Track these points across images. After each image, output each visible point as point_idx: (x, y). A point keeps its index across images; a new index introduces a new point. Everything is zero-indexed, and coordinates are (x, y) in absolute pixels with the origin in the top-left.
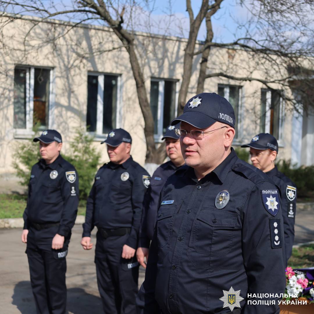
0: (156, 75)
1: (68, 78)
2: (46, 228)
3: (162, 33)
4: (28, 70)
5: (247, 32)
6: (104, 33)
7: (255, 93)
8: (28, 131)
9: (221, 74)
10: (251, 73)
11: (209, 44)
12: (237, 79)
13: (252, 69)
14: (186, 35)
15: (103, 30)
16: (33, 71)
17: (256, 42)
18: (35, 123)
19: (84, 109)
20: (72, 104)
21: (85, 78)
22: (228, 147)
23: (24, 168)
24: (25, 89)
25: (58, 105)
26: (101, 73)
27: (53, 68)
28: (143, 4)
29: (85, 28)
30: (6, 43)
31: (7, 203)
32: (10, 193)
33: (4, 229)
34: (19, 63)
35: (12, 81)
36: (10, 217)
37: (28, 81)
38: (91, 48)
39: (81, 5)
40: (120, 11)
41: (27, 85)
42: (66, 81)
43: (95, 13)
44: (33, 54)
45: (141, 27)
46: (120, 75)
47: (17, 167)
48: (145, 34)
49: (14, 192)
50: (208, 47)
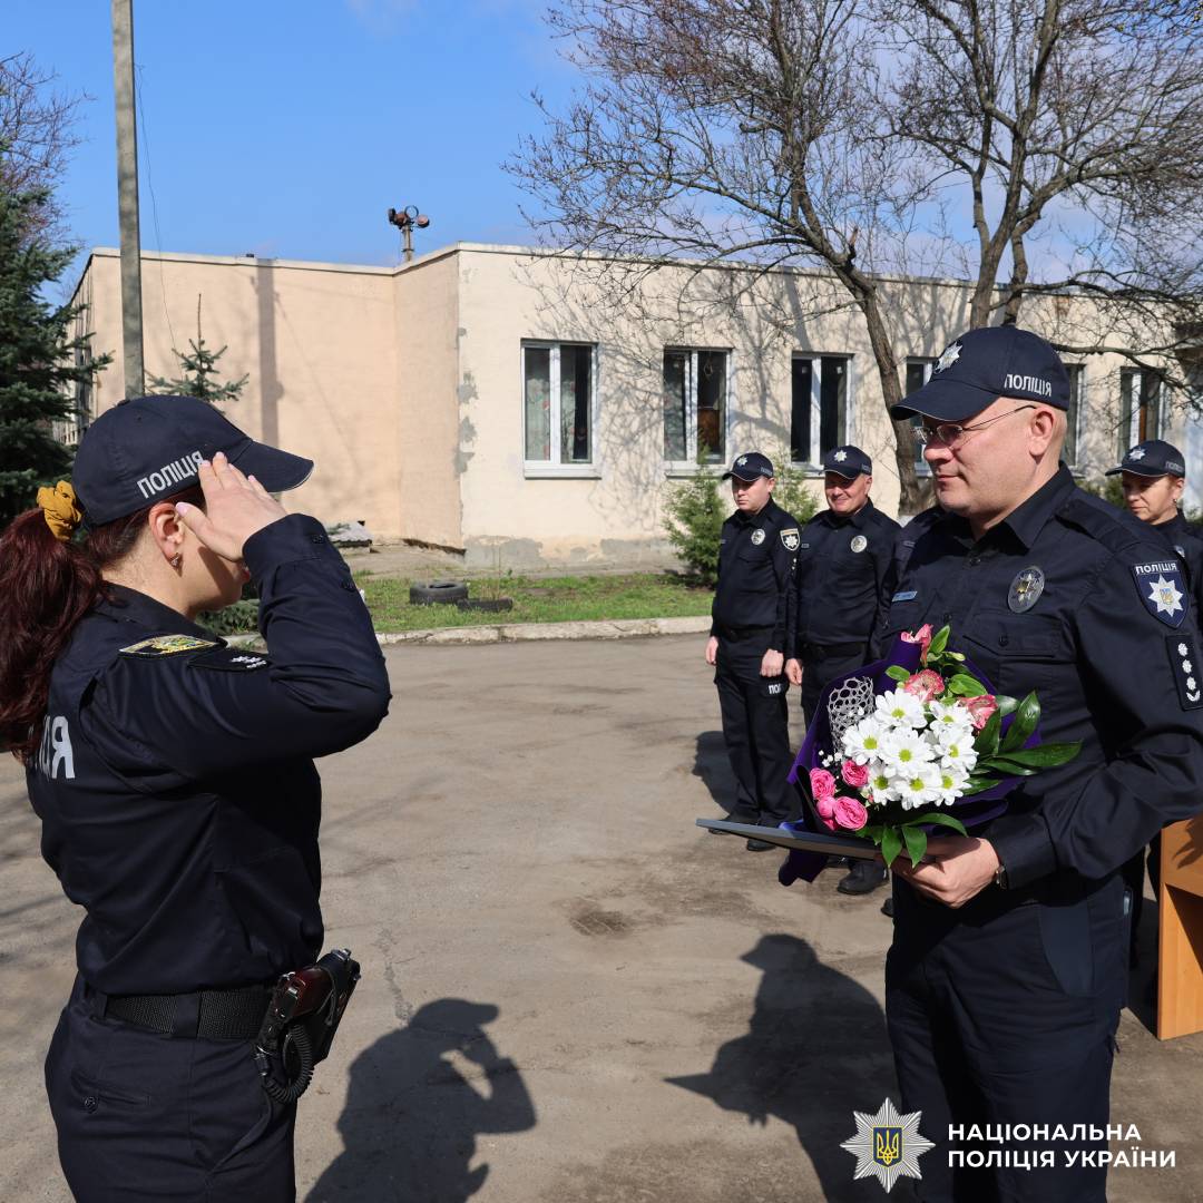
0: (920, 352)
1: (760, 369)
3: (927, 272)
4: (686, 357)
5: (1095, 258)
6: (821, 282)
7: (1110, 376)
8: (689, 465)
10: (1103, 337)
11: (1019, 286)
12: (1074, 351)
13: (1104, 331)
14: (975, 276)
15: (820, 276)
16: (695, 357)
17: (1114, 278)
18: (700, 449)
19: (787, 422)
20: (769, 416)
21: (789, 367)
23: (683, 528)
24: (683, 390)
25: (742, 418)
26: (816, 354)
27: (730, 350)
28: (891, 221)
29: (785, 273)
30: (647, 309)
31: (656, 591)
32: (662, 573)
33: (649, 636)
34: (670, 343)
35: (661, 379)
36: (659, 616)
37: (687, 375)
38: (797, 309)
39: (778, 232)
40: (849, 235)
41: (687, 383)
42: (757, 374)
43: (803, 242)
44: (696, 327)
45: (889, 265)
46: (852, 356)
47: (670, 527)
48: (896, 277)
49: (667, 571)
50: (1017, 294)
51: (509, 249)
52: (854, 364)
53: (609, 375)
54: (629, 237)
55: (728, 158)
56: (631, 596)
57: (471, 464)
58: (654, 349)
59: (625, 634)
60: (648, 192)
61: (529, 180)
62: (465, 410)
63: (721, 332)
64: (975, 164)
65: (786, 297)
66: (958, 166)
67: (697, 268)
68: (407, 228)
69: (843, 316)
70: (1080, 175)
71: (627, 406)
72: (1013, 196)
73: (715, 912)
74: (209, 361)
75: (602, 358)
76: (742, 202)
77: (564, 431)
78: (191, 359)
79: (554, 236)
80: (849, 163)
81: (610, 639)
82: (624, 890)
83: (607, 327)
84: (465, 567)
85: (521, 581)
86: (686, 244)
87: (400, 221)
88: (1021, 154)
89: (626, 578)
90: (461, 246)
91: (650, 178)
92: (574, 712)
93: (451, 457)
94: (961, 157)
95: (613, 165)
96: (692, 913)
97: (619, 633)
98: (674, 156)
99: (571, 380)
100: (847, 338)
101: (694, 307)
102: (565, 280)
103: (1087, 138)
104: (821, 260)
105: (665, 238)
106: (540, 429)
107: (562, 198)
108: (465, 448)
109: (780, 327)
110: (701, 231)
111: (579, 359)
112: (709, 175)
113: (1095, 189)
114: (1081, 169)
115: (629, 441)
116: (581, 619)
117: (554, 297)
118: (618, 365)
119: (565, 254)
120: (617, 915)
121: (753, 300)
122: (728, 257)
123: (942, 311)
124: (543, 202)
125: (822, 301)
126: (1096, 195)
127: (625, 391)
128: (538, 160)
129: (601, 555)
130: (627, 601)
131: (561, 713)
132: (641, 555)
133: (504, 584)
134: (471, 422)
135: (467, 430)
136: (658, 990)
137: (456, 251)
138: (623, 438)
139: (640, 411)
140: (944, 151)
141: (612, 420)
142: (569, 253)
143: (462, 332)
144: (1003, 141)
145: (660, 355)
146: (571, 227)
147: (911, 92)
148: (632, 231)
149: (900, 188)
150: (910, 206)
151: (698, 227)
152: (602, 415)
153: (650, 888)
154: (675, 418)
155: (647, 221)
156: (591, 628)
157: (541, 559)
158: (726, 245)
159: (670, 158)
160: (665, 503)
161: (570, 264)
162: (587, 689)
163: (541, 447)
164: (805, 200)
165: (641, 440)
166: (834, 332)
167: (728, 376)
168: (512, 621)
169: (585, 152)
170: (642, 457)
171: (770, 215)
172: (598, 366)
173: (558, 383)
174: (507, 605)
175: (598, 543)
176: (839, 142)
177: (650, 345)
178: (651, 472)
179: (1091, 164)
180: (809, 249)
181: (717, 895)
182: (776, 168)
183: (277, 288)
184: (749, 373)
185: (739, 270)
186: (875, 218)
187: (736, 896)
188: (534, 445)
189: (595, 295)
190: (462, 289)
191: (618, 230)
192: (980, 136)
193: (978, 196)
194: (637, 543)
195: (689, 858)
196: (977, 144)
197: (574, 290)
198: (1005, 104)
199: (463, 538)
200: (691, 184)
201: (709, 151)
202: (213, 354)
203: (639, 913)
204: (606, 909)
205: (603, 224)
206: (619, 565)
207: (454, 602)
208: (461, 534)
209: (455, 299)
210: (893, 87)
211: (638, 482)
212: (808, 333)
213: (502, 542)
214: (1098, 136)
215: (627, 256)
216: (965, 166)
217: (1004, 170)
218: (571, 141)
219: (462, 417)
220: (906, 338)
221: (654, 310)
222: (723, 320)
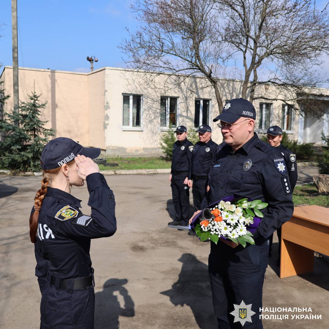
1: (186, 103)
2: (179, 174)
3: (231, 78)
4: (167, 99)
5: (275, 75)
6: (203, 80)
7: (279, 106)
8: (167, 128)
9: (262, 97)
10: (277, 96)
11: (255, 82)
12: (269, 100)
13: (277, 94)
14: (244, 79)
15: (203, 78)
16: (169, 99)
17: (280, 80)
18: (170, 124)
19: (193, 117)
20: (189, 115)
21: (194, 102)
22: (251, 131)
23: (165, 145)
24: (166, 108)
25: (181, 116)
26: (201, 99)
27: (178, 97)
28: (222, 64)
29: (193, 77)
30: (156, 86)
31: (157, 161)
32: (159, 157)
33: (155, 174)
34: (162, 95)
35: (160, 105)
36: (158, 168)
37: (167, 104)
38: (196, 87)
39: (191, 66)
40: (210, 67)
41: (167, 106)
42: (186, 104)
43: (198, 69)
44: (169, 91)
45: (221, 75)
46: (211, 99)
47: (161, 145)
48: (223, 79)
49: (161, 156)
50: (255, 84)
51: (119, 69)
52: (211, 102)
53: (146, 104)
54: (151, 66)
55: (178, 46)
56: (150, 163)
57: (108, 126)
58: (158, 97)
59: (148, 173)
60: (156, 55)
61: (125, 51)
62: (106, 112)
63: (176, 92)
64: (244, 49)
65: (194, 83)
66: (240, 50)
67: (170, 75)
68: (92, 62)
69: (209, 89)
70: (272, 53)
71: (150, 112)
72: (254, 58)
73: (168, 246)
74: (37, 98)
75: (144, 99)
76: (182, 58)
77: (133, 118)
78: (32, 97)
79: (131, 66)
80: (211, 48)
81: (144, 174)
82: (145, 240)
83: (145, 91)
84: (106, 155)
85: (121, 158)
86: (167, 69)
87: (90, 60)
88: (256, 47)
89: (149, 158)
90: (106, 68)
91: (157, 51)
92: (134, 194)
93: (103, 124)
94: (240, 47)
95: (147, 47)
96: (163, 246)
97: (147, 173)
98: (164, 45)
99: (135, 104)
100: (210, 95)
101: (169, 85)
102: (134, 78)
103: (273, 43)
104: (203, 74)
105: (161, 67)
106: (127, 117)
107: (134, 56)
108: (106, 122)
109: (192, 91)
110: (171, 65)
111: (138, 99)
112: (173, 51)
113: (276, 56)
114: (272, 51)
115: (151, 121)
116: (137, 169)
117: (131, 82)
118: (148, 101)
119: (134, 70)
120: (142, 246)
121: (185, 84)
122: (178, 72)
123: (235, 88)
124: (128, 57)
125: (203, 85)
126: (276, 58)
127: (150, 108)
128: (127, 45)
129: (143, 152)
130: (149, 164)
131: (130, 194)
132: (153, 152)
133: (116, 159)
134: (108, 115)
135: (107, 117)
136: (153, 266)
137: (105, 69)
138: (149, 120)
139: (154, 113)
140: (236, 46)
141: (146, 116)
142: (136, 70)
143: (106, 91)
144: (251, 43)
145: (160, 98)
146: (136, 63)
147: (227, 29)
148: (152, 65)
149: (224, 55)
150: (227, 60)
151: (170, 64)
152: (144, 114)
153: (152, 240)
154: (163, 115)
155: (156, 62)
156: (140, 171)
157: (127, 153)
158: (177, 69)
159: (163, 46)
160: (160, 138)
161: (135, 73)
162: (138, 188)
163: (127, 122)
164: (199, 58)
165: (154, 121)
166: (206, 93)
167: (178, 104)
168: (118, 169)
169: (140, 43)
170: (154, 126)
171: (189, 61)
172: (143, 101)
173: (132, 105)
174: (117, 165)
175: (142, 148)
176: (208, 42)
177: (157, 96)
178: (157, 130)
179: (275, 50)
180: (200, 71)
181: (169, 242)
182: (191, 49)
183: (56, 78)
184: (183, 104)
185: (181, 76)
186: (217, 63)
187: (174, 242)
188: (125, 122)
189: (142, 82)
190: (106, 79)
191: (149, 64)
192: (245, 42)
193: (245, 58)
194: (153, 149)
195: (163, 232)
196: (245, 44)
197: (136, 80)
198: (252, 34)
199: (106, 147)
200: (168, 53)
201: (173, 44)
202: (38, 96)
203: (148, 246)
204: (140, 245)
205: (144, 63)
206: (147, 155)
207: (103, 164)
208: (105, 145)
209: (104, 82)
210: (223, 28)
211: (153, 132)
212: (200, 94)
213: (116, 148)
214: (276, 43)
215: (151, 72)
216: (241, 50)
217: (252, 51)
218: (136, 40)
219: (106, 114)
220: (226, 95)
221: (158, 86)
222: (177, 90)
